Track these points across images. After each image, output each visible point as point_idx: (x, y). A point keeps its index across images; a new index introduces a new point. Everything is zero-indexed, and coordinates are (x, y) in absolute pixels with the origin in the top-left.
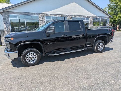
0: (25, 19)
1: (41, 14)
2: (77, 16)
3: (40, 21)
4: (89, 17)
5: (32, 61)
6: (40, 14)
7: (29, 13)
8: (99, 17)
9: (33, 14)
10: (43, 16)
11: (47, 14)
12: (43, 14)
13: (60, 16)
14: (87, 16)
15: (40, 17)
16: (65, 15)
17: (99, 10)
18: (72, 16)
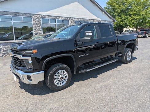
0: (12, 21)
1: (36, 15)
2: (81, 19)
3: (34, 25)
4: (94, 21)
5: (62, 82)
6: (33, 15)
7: (19, 13)
8: (103, 21)
9: (24, 14)
10: (39, 18)
11: (43, 15)
12: (38, 15)
13: (60, 18)
14: (92, 20)
15: (34, 20)
16: (66, 18)
17: (103, 13)
18: (75, 18)
